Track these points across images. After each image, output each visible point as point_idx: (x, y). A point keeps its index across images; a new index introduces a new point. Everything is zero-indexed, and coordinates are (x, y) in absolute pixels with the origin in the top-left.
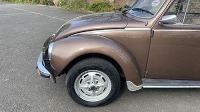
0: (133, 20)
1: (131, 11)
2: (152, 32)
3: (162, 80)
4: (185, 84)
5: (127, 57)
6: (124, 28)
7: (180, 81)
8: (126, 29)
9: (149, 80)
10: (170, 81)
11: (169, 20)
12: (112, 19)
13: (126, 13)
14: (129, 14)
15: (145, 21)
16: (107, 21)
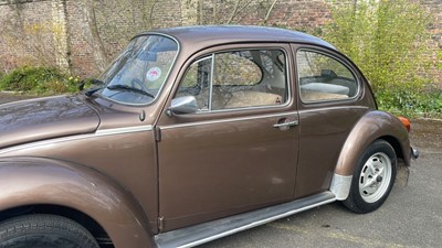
0: (112, 112)
1: (105, 92)
2: (158, 132)
3: (194, 228)
4: (237, 224)
5: (112, 197)
6: (94, 132)
7: (228, 220)
8: (98, 133)
9: (170, 235)
10: (210, 225)
11: (185, 105)
12: (70, 112)
13: (96, 97)
14: (101, 98)
15: (139, 110)
16: (57, 116)
